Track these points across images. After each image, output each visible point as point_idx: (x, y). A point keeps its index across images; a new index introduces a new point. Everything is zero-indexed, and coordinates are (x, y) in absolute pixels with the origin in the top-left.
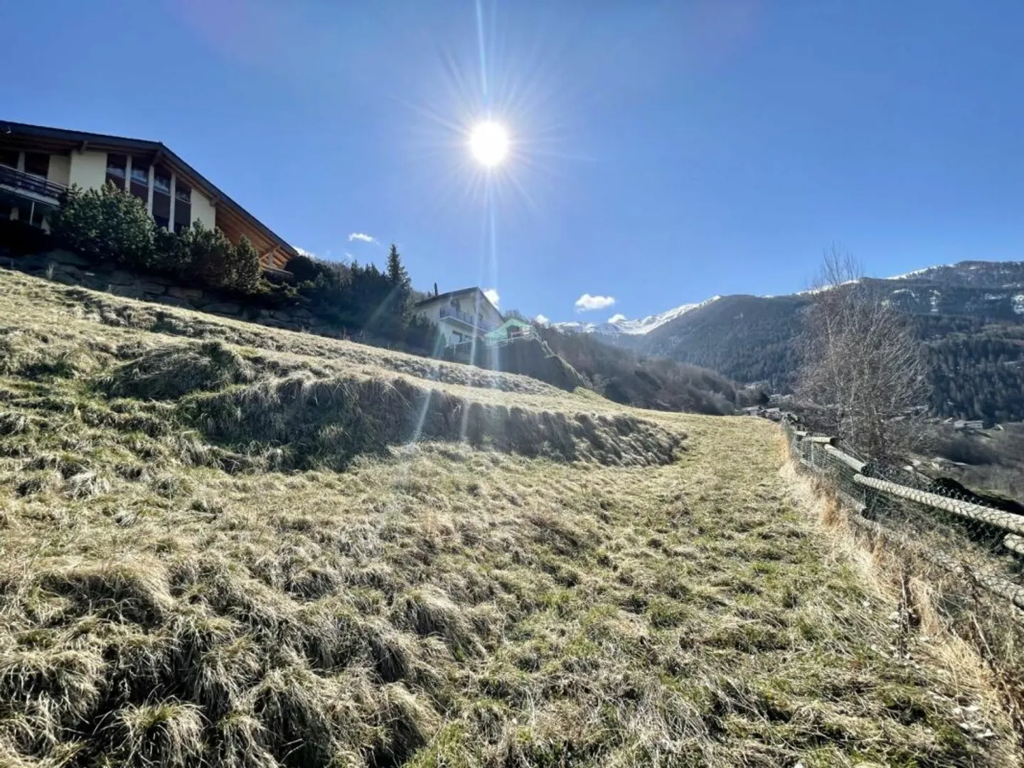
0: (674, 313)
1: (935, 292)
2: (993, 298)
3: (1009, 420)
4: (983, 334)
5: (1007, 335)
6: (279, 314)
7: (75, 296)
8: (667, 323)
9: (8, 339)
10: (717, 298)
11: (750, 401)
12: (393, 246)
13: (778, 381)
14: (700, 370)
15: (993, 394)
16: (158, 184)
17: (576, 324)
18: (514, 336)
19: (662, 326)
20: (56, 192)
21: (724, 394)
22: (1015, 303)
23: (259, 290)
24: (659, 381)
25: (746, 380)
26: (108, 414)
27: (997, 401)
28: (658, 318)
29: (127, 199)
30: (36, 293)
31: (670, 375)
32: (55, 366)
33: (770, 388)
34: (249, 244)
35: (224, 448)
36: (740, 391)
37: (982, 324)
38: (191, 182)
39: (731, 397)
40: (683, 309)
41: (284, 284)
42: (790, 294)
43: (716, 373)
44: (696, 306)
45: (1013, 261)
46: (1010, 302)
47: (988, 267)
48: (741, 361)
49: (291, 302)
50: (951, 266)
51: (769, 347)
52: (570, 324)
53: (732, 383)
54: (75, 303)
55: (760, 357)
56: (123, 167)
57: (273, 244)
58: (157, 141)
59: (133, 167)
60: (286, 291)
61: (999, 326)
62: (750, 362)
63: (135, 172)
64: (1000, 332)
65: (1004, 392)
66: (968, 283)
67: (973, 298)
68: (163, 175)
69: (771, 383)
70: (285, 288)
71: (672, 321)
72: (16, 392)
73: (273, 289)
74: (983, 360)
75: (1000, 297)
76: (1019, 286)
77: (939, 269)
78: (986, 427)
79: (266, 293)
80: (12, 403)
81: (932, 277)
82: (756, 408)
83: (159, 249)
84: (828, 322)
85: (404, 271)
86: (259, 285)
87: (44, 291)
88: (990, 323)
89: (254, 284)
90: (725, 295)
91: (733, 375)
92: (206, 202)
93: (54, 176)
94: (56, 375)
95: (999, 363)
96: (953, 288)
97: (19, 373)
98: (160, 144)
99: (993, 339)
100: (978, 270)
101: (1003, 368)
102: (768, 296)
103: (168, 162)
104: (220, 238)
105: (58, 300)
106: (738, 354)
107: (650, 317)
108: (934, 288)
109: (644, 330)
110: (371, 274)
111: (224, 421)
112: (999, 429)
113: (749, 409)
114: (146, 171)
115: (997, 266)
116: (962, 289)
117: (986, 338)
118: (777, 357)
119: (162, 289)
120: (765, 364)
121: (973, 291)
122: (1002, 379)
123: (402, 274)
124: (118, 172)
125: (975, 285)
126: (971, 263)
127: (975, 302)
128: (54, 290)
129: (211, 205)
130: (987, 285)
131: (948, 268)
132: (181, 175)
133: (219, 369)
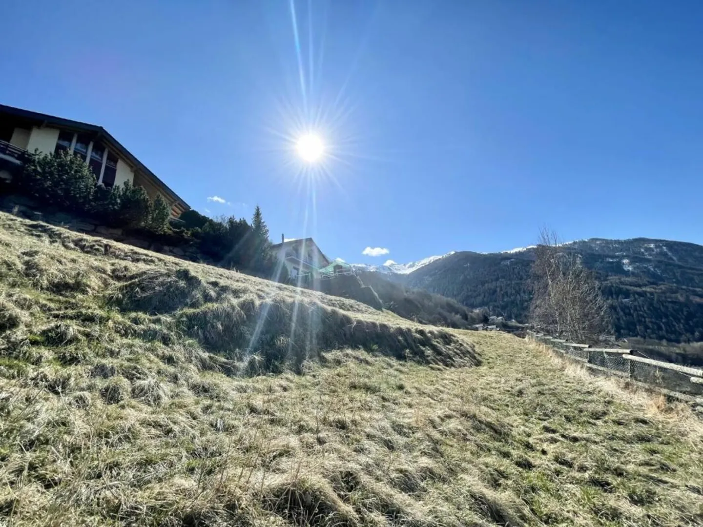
0: (426, 261)
1: (579, 255)
2: (611, 260)
3: (629, 335)
4: (608, 282)
5: (622, 283)
6: (175, 250)
7: (40, 229)
8: (423, 267)
9: (36, 260)
10: (453, 253)
11: (477, 321)
12: (258, 207)
13: (493, 307)
14: (445, 299)
15: (618, 319)
16: (94, 154)
17: (364, 266)
18: (339, 272)
19: (419, 269)
20: (16, 153)
21: (461, 315)
22: (623, 264)
23: (165, 232)
24: (419, 305)
25: (474, 306)
26: (130, 326)
27: (621, 324)
28: (416, 264)
29: (78, 163)
30: (9, 225)
31: (426, 302)
32: (74, 284)
33: (488, 311)
34: (163, 199)
35: (217, 355)
36: (470, 314)
37: (607, 276)
38: (118, 155)
39: (465, 317)
40: (432, 259)
41: (182, 228)
42: (497, 252)
43: (456, 302)
44: (440, 257)
45: (620, 239)
46: (621, 263)
47: (607, 242)
48: (470, 293)
49: (186, 242)
50: (586, 240)
51: (486, 285)
52: (360, 265)
53: (465, 308)
54: (41, 234)
55: (482, 291)
56: (70, 141)
57: (173, 200)
58: (99, 126)
59: (77, 142)
60: (184, 234)
61: (617, 277)
62: (475, 294)
63: (79, 145)
64: (618, 281)
65: (624, 318)
66: (597, 251)
67: (600, 260)
68: (99, 149)
69: (489, 308)
70: (183, 231)
71: (426, 266)
72: (52, 305)
73: (174, 232)
74: (610, 298)
75: (615, 260)
76: (624, 254)
77: (580, 242)
78: (617, 339)
79: (169, 235)
80: (51, 315)
81: (576, 246)
82: (481, 325)
83: (96, 199)
84: (547, 271)
85: (264, 224)
86: (166, 228)
87: (15, 224)
88: (611, 276)
89: (163, 228)
90: (459, 251)
91: (465, 303)
92: (129, 169)
93: (15, 142)
94: (76, 292)
95: (619, 300)
96: (588, 254)
97: (47, 289)
98: (101, 128)
99: (614, 285)
100: (601, 244)
101: (622, 303)
102: (485, 253)
103: (105, 140)
104: (144, 194)
105: (27, 232)
106: (468, 289)
107: (412, 263)
108: (578, 253)
109: (408, 271)
110: (243, 225)
111: (209, 332)
112: (625, 342)
113: (477, 326)
114: (87, 145)
115: (611, 242)
116: (593, 255)
117: (610, 284)
118: (491, 291)
119: (93, 227)
120: (485, 296)
121: (599, 256)
122: (623, 310)
123: (263, 226)
124: (65, 143)
125: (600, 252)
126: (597, 239)
127: (601, 262)
128: (22, 224)
129: (131, 171)
130: (607, 252)
131: (584, 242)
132: (112, 149)
133: (193, 290)
